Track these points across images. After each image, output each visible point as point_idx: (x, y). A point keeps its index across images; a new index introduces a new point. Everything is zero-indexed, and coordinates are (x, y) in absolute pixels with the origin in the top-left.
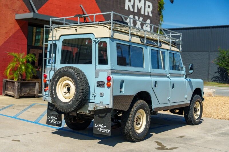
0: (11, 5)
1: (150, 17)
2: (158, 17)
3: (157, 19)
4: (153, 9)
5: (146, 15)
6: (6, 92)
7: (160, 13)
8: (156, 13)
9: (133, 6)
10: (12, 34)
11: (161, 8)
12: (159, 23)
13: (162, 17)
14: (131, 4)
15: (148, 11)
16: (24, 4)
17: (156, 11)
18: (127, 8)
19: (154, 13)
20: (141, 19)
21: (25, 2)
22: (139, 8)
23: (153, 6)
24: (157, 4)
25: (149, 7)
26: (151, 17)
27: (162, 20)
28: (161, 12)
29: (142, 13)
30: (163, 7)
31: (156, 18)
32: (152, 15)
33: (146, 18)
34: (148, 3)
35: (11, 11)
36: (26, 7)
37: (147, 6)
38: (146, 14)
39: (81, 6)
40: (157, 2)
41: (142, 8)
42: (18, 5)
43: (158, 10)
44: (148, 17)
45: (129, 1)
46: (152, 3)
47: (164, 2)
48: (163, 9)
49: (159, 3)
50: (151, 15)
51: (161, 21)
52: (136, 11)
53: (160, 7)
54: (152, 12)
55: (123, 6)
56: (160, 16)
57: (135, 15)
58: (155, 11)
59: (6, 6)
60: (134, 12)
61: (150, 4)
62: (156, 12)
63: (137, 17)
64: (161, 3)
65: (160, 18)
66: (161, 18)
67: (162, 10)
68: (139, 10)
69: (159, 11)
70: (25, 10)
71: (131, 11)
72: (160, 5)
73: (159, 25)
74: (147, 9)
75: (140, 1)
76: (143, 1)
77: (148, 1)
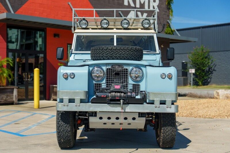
2: (166, 12)
3: (165, 14)
4: (159, 3)
5: (151, 11)
8: (164, 7)
9: (134, 1)
11: (170, 2)
12: (169, 19)
13: (172, 11)
15: (153, 6)
16: (1, 5)
17: (164, 5)
18: (126, 4)
19: (161, 7)
20: (145, 14)
22: (142, 3)
23: (159, 0)
25: (154, 1)
27: (172, 15)
28: (170, 7)
29: (146, 8)
30: (172, 0)
31: (164, 13)
32: (159, 10)
33: (150, 13)
36: (3, 8)
38: (151, 9)
39: (69, 3)
41: (145, 3)
43: (167, 3)
48: (172, 3)
50: (157, 10)
51: (170, 16)
52: (138, 6)
53: (168, 0)
54: (158, 6)
55: (121, 2)
56: (169, 11)
57: (137, 11)
58: (162, 5)
60: (135, 7)
63: (139, 14)
65: (170, 13)
66: (170, 12)
67: (171, 4)
68: (142, 5)
69: (167, 6)
70: (2, 11)
71: (132, 7)
73: (168, 21)
74: (152, 4)
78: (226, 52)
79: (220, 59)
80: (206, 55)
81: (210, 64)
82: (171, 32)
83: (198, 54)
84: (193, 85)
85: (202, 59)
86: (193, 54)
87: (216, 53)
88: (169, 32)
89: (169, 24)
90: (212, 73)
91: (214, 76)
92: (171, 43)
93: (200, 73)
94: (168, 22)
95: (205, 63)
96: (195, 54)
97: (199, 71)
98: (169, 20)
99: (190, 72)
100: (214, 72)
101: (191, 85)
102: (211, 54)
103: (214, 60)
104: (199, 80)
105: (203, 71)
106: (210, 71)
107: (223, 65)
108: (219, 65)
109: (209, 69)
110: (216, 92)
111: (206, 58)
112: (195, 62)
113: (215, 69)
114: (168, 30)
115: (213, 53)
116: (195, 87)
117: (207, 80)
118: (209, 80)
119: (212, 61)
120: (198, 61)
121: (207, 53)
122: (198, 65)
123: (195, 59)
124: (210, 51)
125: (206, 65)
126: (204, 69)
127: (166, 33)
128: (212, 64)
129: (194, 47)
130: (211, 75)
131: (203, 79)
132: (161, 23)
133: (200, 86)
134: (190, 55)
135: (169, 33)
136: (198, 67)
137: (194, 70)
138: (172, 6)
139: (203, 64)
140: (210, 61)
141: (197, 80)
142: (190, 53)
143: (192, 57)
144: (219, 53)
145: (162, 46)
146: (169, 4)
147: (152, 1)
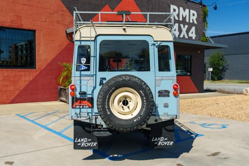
0: (62, 20)
1: (195, 24)
2: (203, 24)
3: (201, 26)
4: (197, 17)
5: (191, 23)
6: (61, 98)
7: (204, 20)
8: (201, 20)
9: (178, 15)
10: (64, 47)
11: (205, 15)
12: (204, 30)
13: (207, 24)
14: (176, 14)
15: (193, 19)
19: (199, 20)
20: (186, 26)
22: (184, 17)
23: (197, 14)
24: (202, 12)
25: (194, 15)
27: (207, 27)
29: (187, 21)
30: (207, 14)
31: (201, 25)
32: (197, 22)
33: (191, 25)
34: (192, 12)
35: (63, 26)
37: (191, 14)
38: (191, 21)
40: (201, 10)
41: (187, 16)
42: (68, 21)
43: (203, 17)
44: (193, 24)
46: (196, 11)
47: (208, 10)
48: (207, 16)
49: (203, 11)
50: (195, 22)
51: (205, 27)
52: (181, 19)
54: (196, 19)
56: (204, 23)
57: (180, 24)
59: (58, 22)
60: (179, 20)
61: (195, 13)
62: (201, 19)
63: (182, 25)
64: (205, 11)
65: (205, 25)
67: (206, 18)
68: (184, 19)
71: (177, 20)
72: (204, 12)
73: (204, 31)
74: (192, 17)
75: (184, 10)
76: (187, 10)
77: (193, 9)
78: (237, 55)
79: (232, 61)
80: (221, 58)
81: (224, 64)
82: (205, 40)
83: (215, 56)
84: (211, 80)
85: (218, 60)
87: (229, 56)
89: (205, 34)
90: (225, 71)
91: (227, 73)
92: (205, 49)
93: (216, 71)
94: (203, 32)
95: (220, 64)
96: (212, 57)
97: (216, 70)
99: (209, 70)
100: (227, 70)
101: (209, 80)
102: (225, 56)
103: (227, 62)
104: (215, 76)
105: (218, 69)
106: (224, 70)
107: (234, 65)
108: (231, 65)
109: (223, 68)
110: (245, 89)
111: (221, 59)
113: (228, 68)
115: (226, 56)
116: (212, 81)
117: (221, 76)
118: (222, 77)
119: (226, 62)
121: (221, 56)
122: (215, 65)
123: (213, 60)
124: (224, 54)
125: (221, 65)
126: (219, 68)
127: (202, 41)
128: (226, 65)
129: (211, 52)
130: (224, 73)
131: (218, 75)
132: (198, 33)
133: (216, 80)
134: (209, 57)
135: (205, 41)
136: (215, 66)
137: (212, 68)
138: (207, 19)
139: (219, 64)
140: (224, 62)
141: (214, 76)
142: (208, 56)
143: (210, 59)
144: (231, 56)
145: (199, 52)
146: (205, 17)
147: (192, 15)
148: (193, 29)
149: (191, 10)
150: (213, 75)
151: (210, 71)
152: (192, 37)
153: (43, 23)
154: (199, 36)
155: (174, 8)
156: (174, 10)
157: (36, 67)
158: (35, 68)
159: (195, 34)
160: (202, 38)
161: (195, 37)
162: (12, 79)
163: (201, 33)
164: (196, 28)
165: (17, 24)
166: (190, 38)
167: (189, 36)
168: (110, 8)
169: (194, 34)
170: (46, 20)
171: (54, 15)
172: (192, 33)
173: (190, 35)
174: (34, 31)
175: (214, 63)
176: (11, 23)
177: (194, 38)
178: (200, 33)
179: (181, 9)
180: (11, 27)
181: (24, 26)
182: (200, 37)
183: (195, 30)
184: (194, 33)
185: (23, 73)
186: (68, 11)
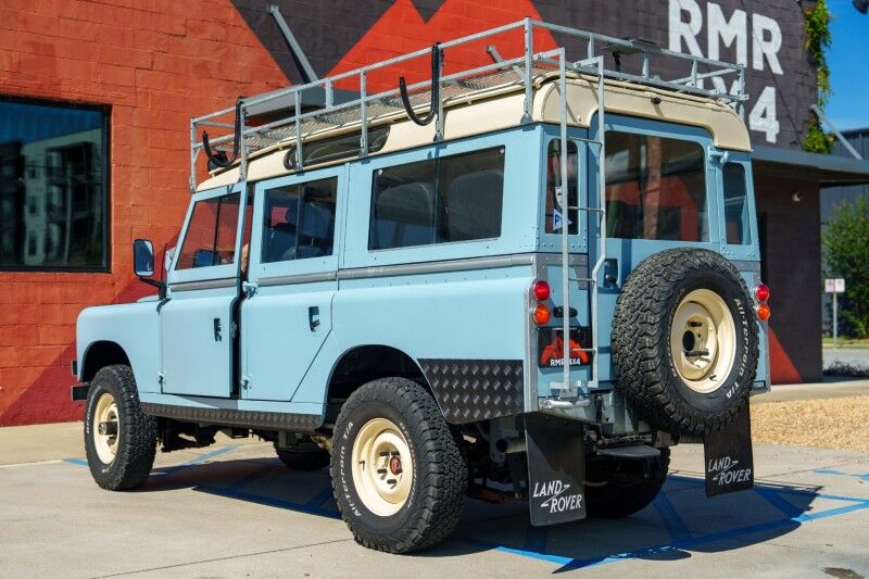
0: (220, 64)
1: (774, 76)
2: (807, 75)
3: (802, 84)
4: (783, 45)
5: (758, 71)
7: (814, 58)
8: (799, 57)
9: (702, 39)
11: (818, 38)
12: (815, 100)
13: (826, 73)
14: (692, 32)
15: (764, 55)
16: (270, 60)
17: (800, 51)
18: (674, 47)
19: (790, 59)
21: (271, 50)
22: (728, 44)
23: (783, 33)
24: (801, 25)
25: (767, 36)
26: (779, 75)
27: (825, 88)
28: (819, 56)
29: (742, 59)
30: (825, 33)
31: (798, 78)
32: (783, 68)
33: (757, 80)
34: (762, 22)
35: (221, 89)
36: (278, 69)
37: (758, 35)
38: (758, 65)
39: (491, 49)
40: (799, 14)
41: (738, 43)
42: (245, 65)
43: (808, 44)
44: (766, 77)
45: (682, 20)
46: (777, 20)
47: (829, 13)
48: (824, 41)
49: (808, 18)
50: (777, 69)
51: (820, 89)
52: (714, 55)
53: (813, 33)
54: (779, 55)
56: (814, 71)
58: (793, 52)
59: (202, 68)
61: (773, 26)
62: (799, 54)
63: (718, 83)
64: (815, 18)
65: (817, 80)
66: (819, 77)
67: (823, 47)
68: (728, 52)
69: (810, 51)
70: (273, 81)
72: (813, 25)
73: (814, 106)
74: (760, 47)
75: (728, 18)
76: (739, 16)
77: (764, 12)
82: (822, 146)
83: (851, 225)
84: (839, 335)
86: (835, 227)
88: (817, 147)
89: (817, 118)
92: (823, 185)
93: (860, 293)
94: (812, 111)
96: (840, 228)
97: (859, 286)
98: (816, 103)
99: (828, 289)
101: (832, 336)
104: (856, 316)
112: (844, 254)
114: (815, 139)
116: (842, 340)
120: (852, 250)
122: (853, 265)
123: (843, 243)
127: (808, 150)
129: (834, 204)
132: (789, 116)
133: (862, 338)
135: (819, 151)
136: (854, 270)
137: (843, 281)
138: (825, 55)
141: (852, 318)
143: (828, 238)
145: (796, 199)
146: (815, 47)
147: (761, 37)
148: (768, 96)
149: (756, 17)
150: (846, 313)
151: (831, 295)
152: (763, 135)
153: (140, 74)
154: (794, 126)
155: (684, 8)
156: (686, 17)
157: (113, 264)
158: (108, 270)
159: (777, 118)
160: (805, 138)
161: (777, 131)
162: (13, 317)
163: (803, 114)
164: (779, 95)
165: (35, 78)
166: (757, 137)
167: (752, 128)
168: (415, 10)
169: (774, 118)
170: (152, 63)
171: (185, 41)
172: (764, 115)
173: (757, 123)
174: (105, 110)
175: (853, 254)
176: (13, 74)
177: (771, 138)
178: (799, 116)
179: (714, 10)
180: (13, 91)
181: (63, 88)
182: (799, 133)
183: (777, 103)
184: (772, 113)
185: (56, 291)
186: (243, 23)
